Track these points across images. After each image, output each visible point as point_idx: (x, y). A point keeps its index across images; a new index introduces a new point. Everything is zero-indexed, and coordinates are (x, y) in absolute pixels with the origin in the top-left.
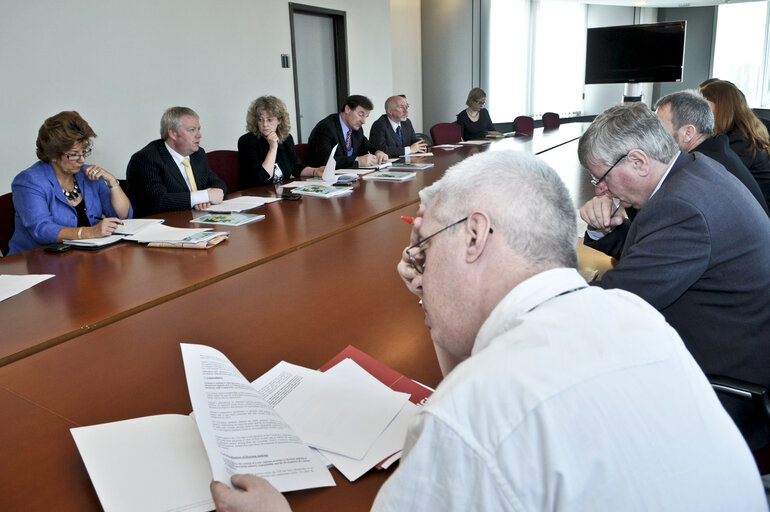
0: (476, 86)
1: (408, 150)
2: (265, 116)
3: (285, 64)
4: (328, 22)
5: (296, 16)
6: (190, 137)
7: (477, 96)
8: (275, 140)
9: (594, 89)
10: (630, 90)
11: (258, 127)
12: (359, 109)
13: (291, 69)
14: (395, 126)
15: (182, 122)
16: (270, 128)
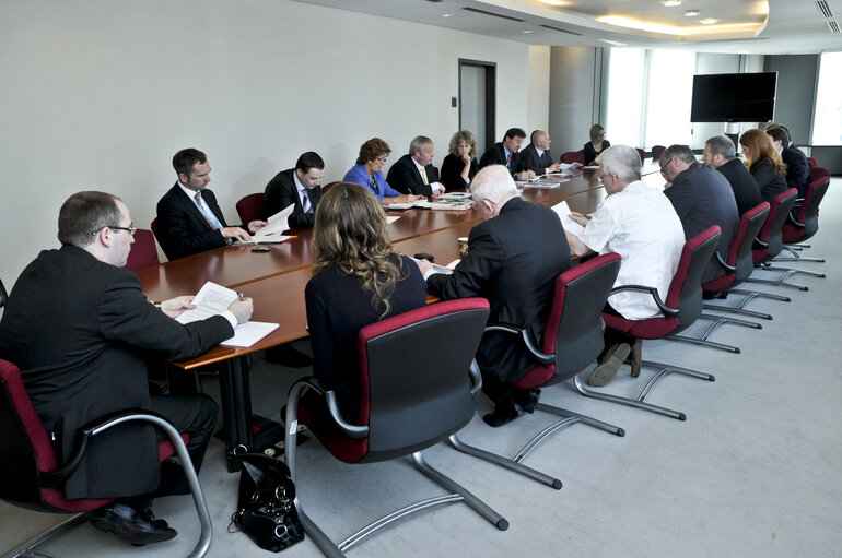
0: (596, 123)
1: (547, 170)
2: (464, 143)
3: (454, 105)
4: (483, 70)
5: (463, 67)
6: (428, 156)
7: (597, 131)
8: (469, 159)
9: (699, 126)
10: (729, 129)
11: (457, 150)
12: (516, 138)
13: (457, 108)
14: (540, 152)
15: (424, 146)
16: (466, 150)
